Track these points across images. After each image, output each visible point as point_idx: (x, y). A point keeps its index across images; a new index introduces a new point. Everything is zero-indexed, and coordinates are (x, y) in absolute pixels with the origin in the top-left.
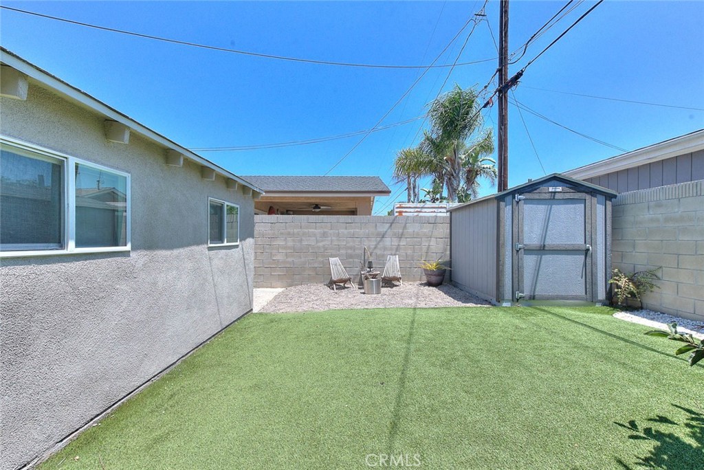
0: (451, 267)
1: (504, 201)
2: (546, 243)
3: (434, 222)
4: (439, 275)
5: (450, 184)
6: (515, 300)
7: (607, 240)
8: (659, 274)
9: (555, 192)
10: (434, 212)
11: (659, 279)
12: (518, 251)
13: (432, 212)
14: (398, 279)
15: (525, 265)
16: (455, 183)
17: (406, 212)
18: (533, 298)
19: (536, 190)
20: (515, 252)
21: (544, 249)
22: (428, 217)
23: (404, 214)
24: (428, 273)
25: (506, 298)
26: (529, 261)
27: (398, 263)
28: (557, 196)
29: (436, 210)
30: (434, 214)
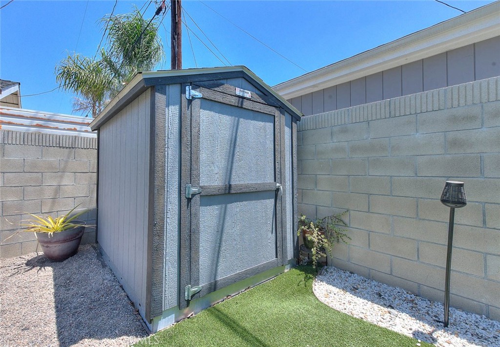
1: (165, 94)
2: (233, 183)
6: (184, 304)
7: (294, 175)
8: (346, 219)
9: (243, 98)
10: (75, 130)
11: (346, 225)
12: (189, 200)
13: (68, 130)
15: (201, 226)
17: (10, 123)
19: (218, 86)
20: (184, 201)
21: (229, 193)
22: (59, 136)
23: (2, 127)
24: (46, 239)
26: (207, 218)
28: (247, 104)
29: (78, 127)
30: (72, 133)
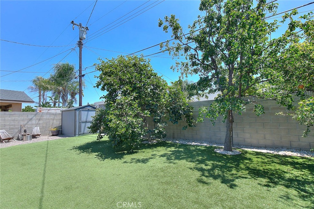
0: (62, 129)
2: (87, 120)
3: (55, 114)
4: (57, 132)
5: (63, 98)
6: (79, 135)
9: (89, 109)
12: (80, 123)
14: (39, 135)
16: (65, 98)
17: (43, 111)
18: (84, 133)
19: (84, 108)
22: (53, 113)
23: (42, 111)
24: (52, 132)
25: (77, 134)
26: (83, 125)
27: (39, 129)
29: (56, 110)
30: (55, 112)
